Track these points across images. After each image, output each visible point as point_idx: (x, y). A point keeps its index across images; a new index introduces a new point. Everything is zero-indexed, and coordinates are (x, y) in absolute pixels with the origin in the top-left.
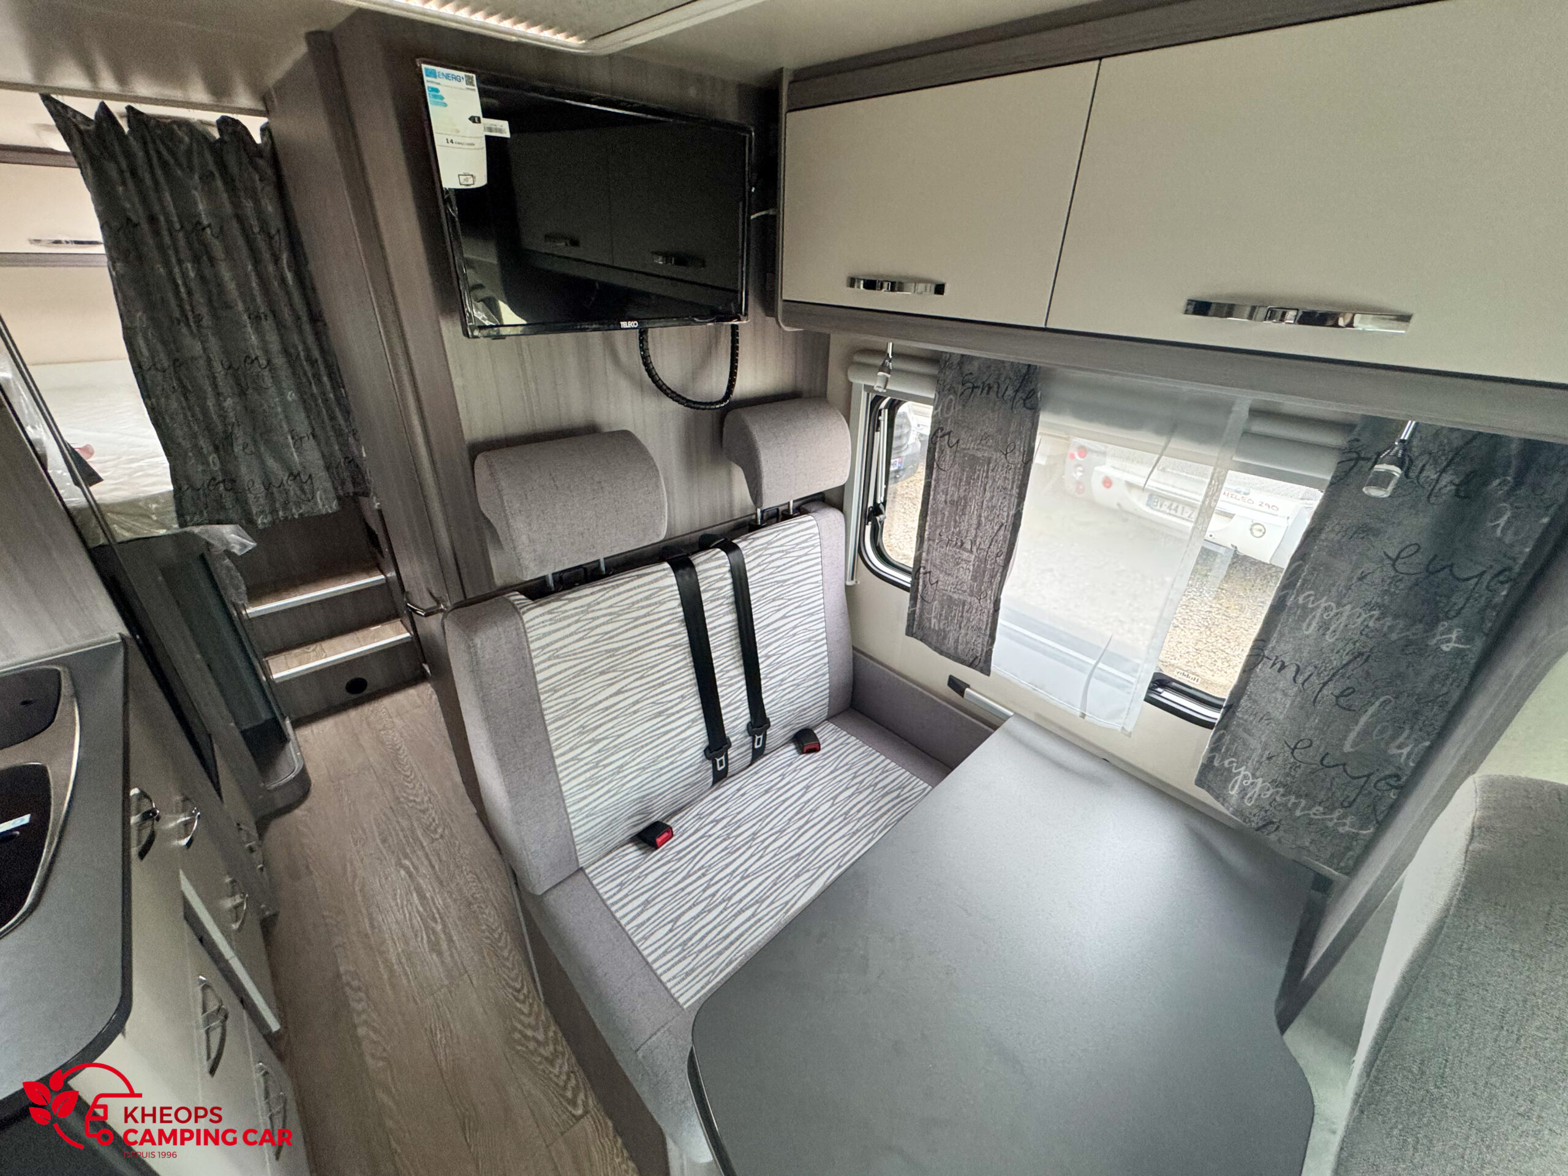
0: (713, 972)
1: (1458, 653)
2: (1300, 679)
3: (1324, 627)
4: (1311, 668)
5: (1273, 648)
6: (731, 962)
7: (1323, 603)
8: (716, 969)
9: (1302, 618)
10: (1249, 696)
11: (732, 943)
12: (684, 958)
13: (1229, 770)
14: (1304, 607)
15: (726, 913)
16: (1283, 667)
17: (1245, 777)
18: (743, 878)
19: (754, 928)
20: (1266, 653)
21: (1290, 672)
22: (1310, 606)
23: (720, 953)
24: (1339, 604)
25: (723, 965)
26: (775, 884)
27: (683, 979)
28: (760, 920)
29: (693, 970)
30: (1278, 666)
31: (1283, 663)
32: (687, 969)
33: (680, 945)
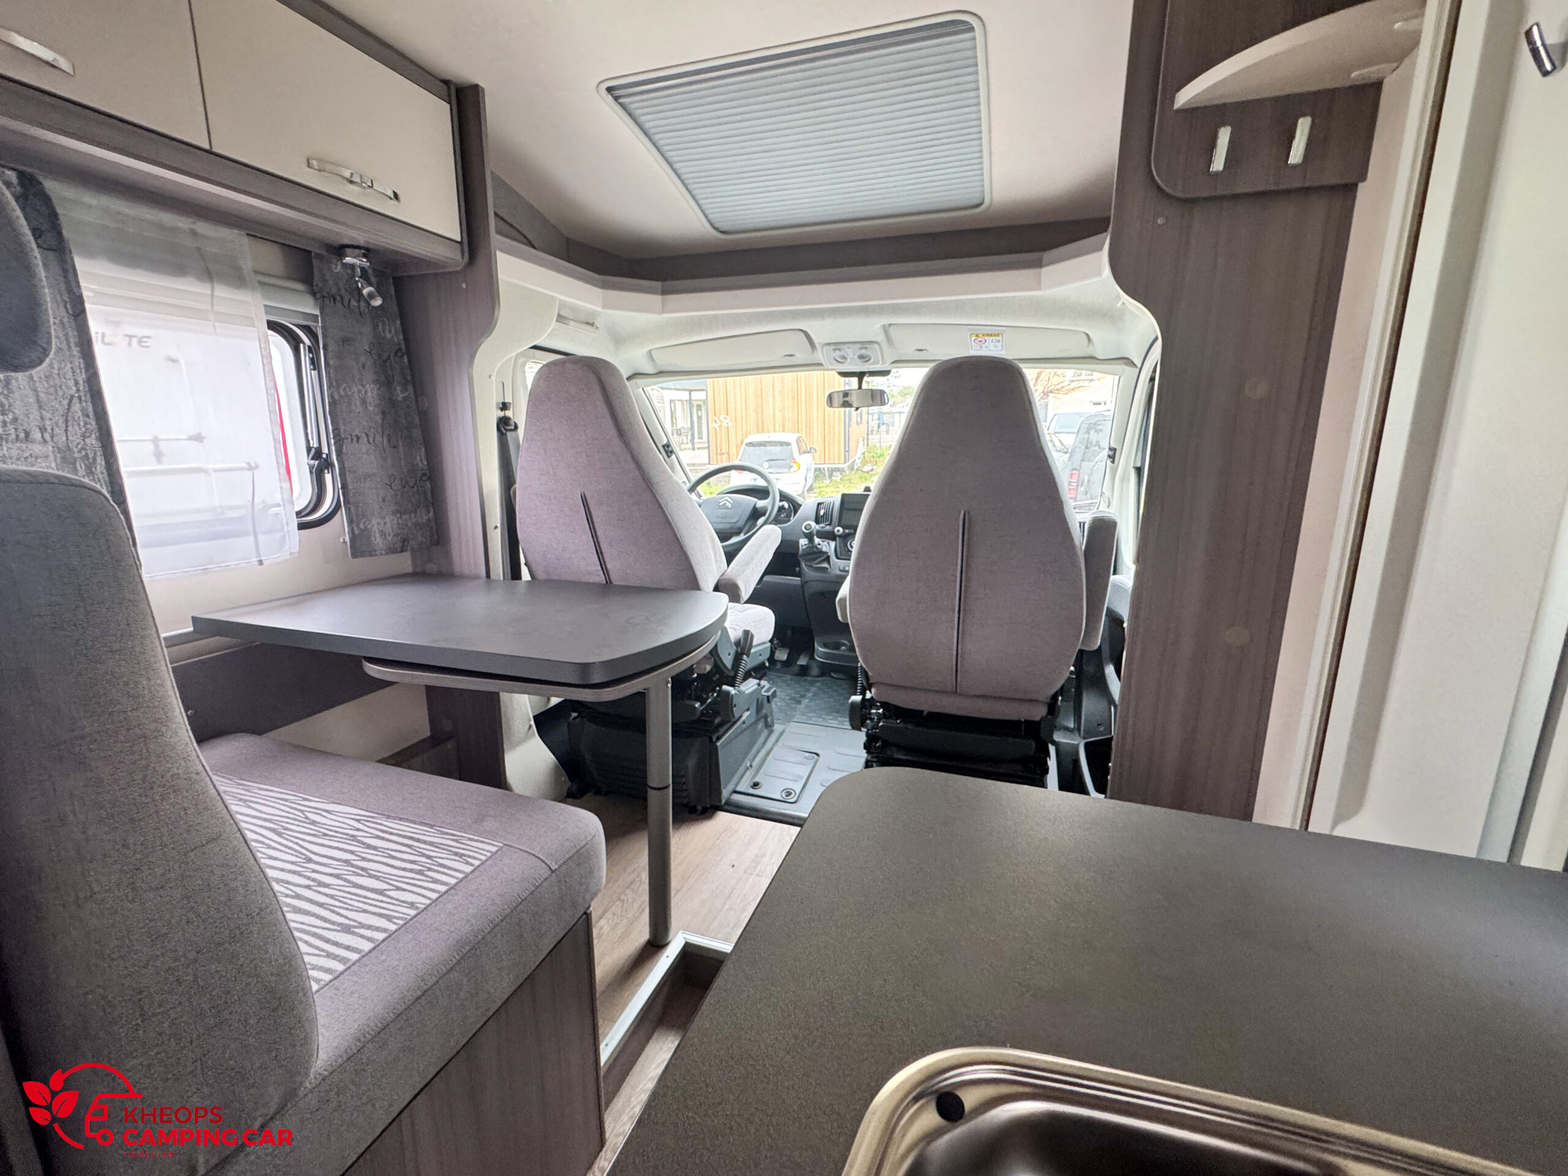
0: (456, 841)
1: (405, 399)
2: (371, 441)
3: (364, 402)
4: (373, 430)
5: (345, 430)
6: (443, 833)
7: (355, 389)
8: (452, 840)
9: (350, 404)
10: (350, 471)
11: (418, 840)
12: (441, 865)
13: (366, 529)
14: (347, 395)
15: (369, 857)
16: (358, 438)
17: (378, 524)
18: (310, 860)
19: (395, 831)
20: (343, 436)
21: (364, 438)
22: (350, 393)
23: (432, 844)
24: (363, 386)
25: (447, 837)
26: (325, 835)
27: (469, 856)
28: (383, 831)
29: (456, 854)
30: (355, 439)
31: (356, 436)
32: (457, 858)
33: (423, 874)
